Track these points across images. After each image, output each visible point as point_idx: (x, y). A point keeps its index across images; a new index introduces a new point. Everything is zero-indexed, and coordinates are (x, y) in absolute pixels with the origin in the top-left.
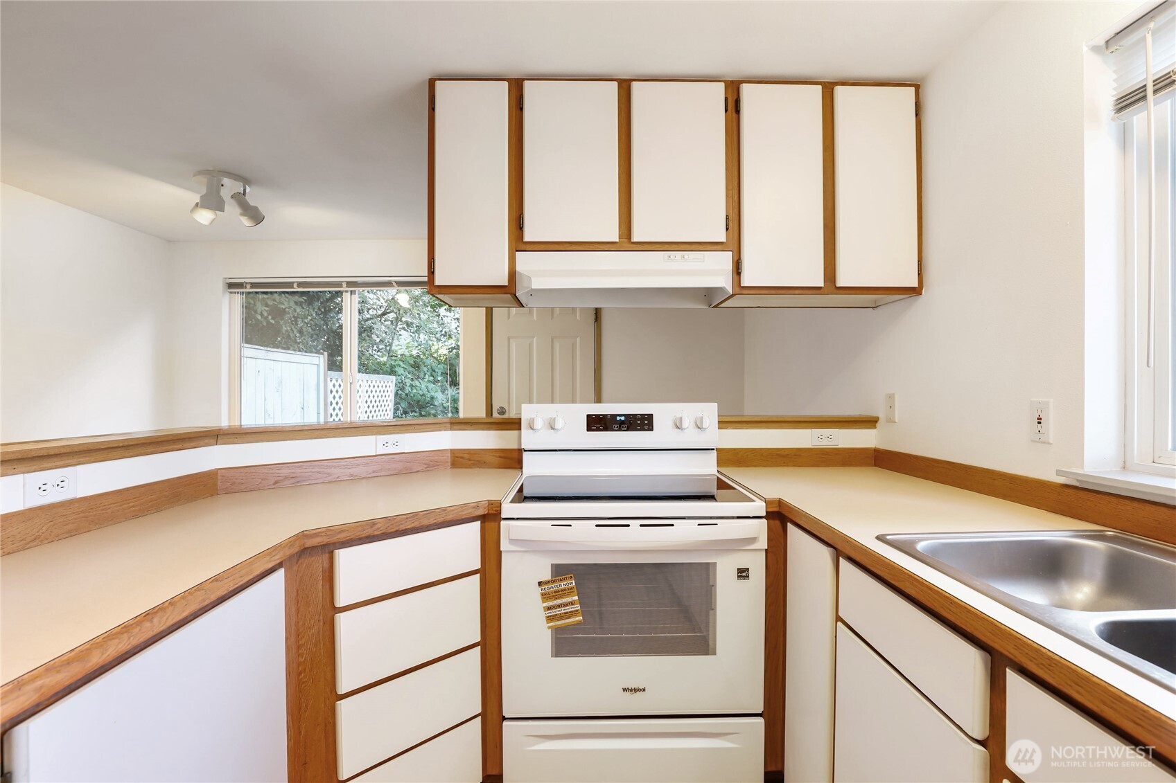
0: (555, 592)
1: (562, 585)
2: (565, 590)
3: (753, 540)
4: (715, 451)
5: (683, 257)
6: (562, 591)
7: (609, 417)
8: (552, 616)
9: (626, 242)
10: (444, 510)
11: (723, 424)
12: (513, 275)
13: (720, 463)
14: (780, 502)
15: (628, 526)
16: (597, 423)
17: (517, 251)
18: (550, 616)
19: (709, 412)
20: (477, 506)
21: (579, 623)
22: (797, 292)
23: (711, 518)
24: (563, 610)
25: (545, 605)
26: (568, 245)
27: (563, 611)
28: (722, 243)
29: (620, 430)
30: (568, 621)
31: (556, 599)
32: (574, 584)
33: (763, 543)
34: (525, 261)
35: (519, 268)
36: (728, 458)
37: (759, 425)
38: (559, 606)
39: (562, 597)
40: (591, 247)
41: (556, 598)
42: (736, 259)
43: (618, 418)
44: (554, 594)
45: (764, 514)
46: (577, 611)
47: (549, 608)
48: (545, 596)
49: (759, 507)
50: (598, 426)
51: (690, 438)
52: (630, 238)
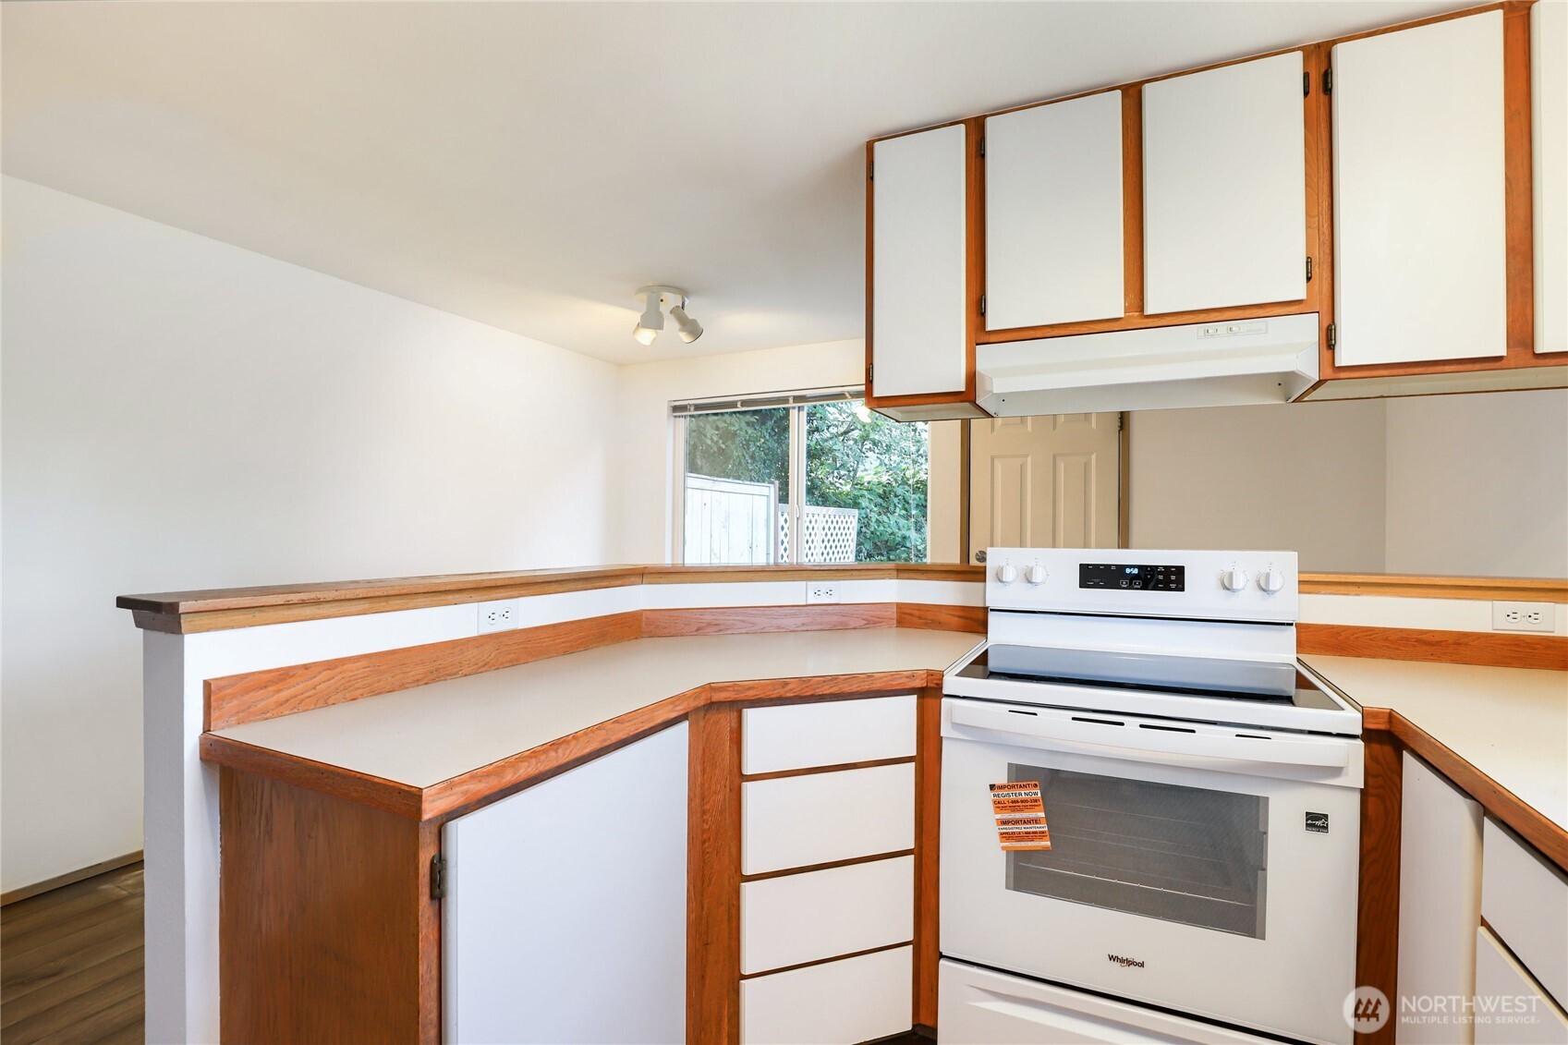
0: (1012, 802)
1: (1023, 794)
2: (1026, 801)
3: (1336, 771)
4: (1294, 628)
5: (1231, 329)
6: (1022, 801)
7: (1113, 568)
8: (1007, 833)
9: (1138, 315)
10: (869, 677)
11: (1306, 585)
12: (971, 378)
13: (1301, 646)
14: (1391, 716)
15: (1122, 724)
16: (1093, 576)
17: (977, 344)
18: (1005, 833)
19: (1283, 566)
20: (912, 676)
21: (1044, 851)
22: (1447, 368)
23: (1261, 728)
24: (1023, 828)
25: (998, 816)
26: (1049, 330)
27: (1023, 830)
28: (1299, 302)
29: (1130, 587)
30: (1030, 844)
31: (1013, 811)
32: (1039, 795)
33: (1356, 778)
34: (988, 357)
35: (979, 368)
36: (1315, 639)
37: (1381, 589)
38: (1017, 822)
39: (1021, 810)
40: (1084, 329)
41: (1013, 809)
42: (1325, 325)
43: (1128, 571)
44: (1011, 804)
45: (1359, 731)
46: (1043, 832)
47: (1004, 822)
48: (999, 805)
49: (1350, 720)
50: (1097, 580)
51: (1247, 604)
52: (1142, 309)
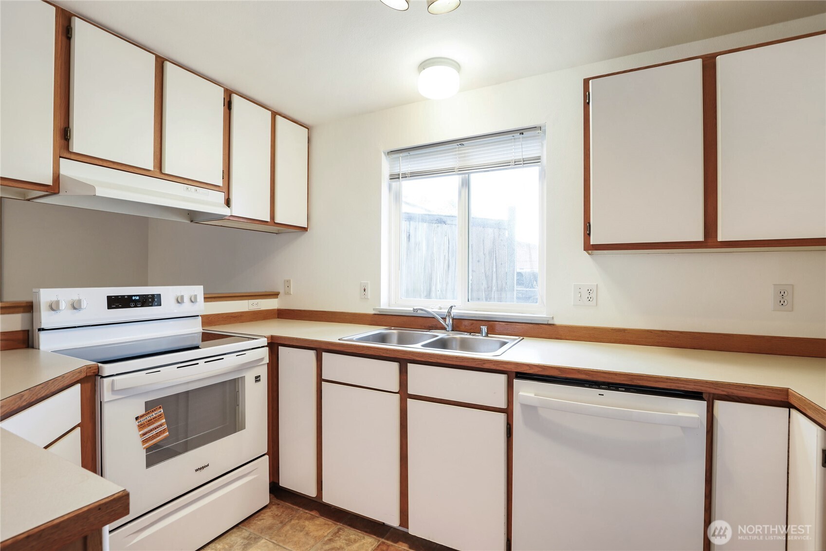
0: (148, 421)
1: (154, 415)
2: (156, 417)
3: (262, 359)
4: (200, 317)
5: (196, 190)
6: (154, 419)
7: (126, 297)
8: (146, 439)
9: (159, 171)
11: (207, 299)
12: (57, 178)
14: (272, 337)
15: (198, 364)
17: (60, 157)
18: (145, 440)
19: (198, 291)
20: (80, 371)
21: (166, 438)
22: (255, 222)
24: (154, 432)
25: (141, 433)
26: (112, 164)
27: (155, 433)
28: (219, 186)
29: (136, 306)
30: (158, 438)
31: (149, 426)
32: (162, 411)
33: (267, 360)
34: (68, 168)
35: (63, 172)
38: (151, 430)
39: (154, 423)
40: (131, 170)
41: (149, 425)
42: (226, 198)
43: (134, 298)
44: (148, 423)
45: (266, 344)
46: (165, 429)
47: (144, 434)
48: (141, 427)
49: (264, 341)
50: (116, 304)
51: (187, 308)
52: (161, 170)
